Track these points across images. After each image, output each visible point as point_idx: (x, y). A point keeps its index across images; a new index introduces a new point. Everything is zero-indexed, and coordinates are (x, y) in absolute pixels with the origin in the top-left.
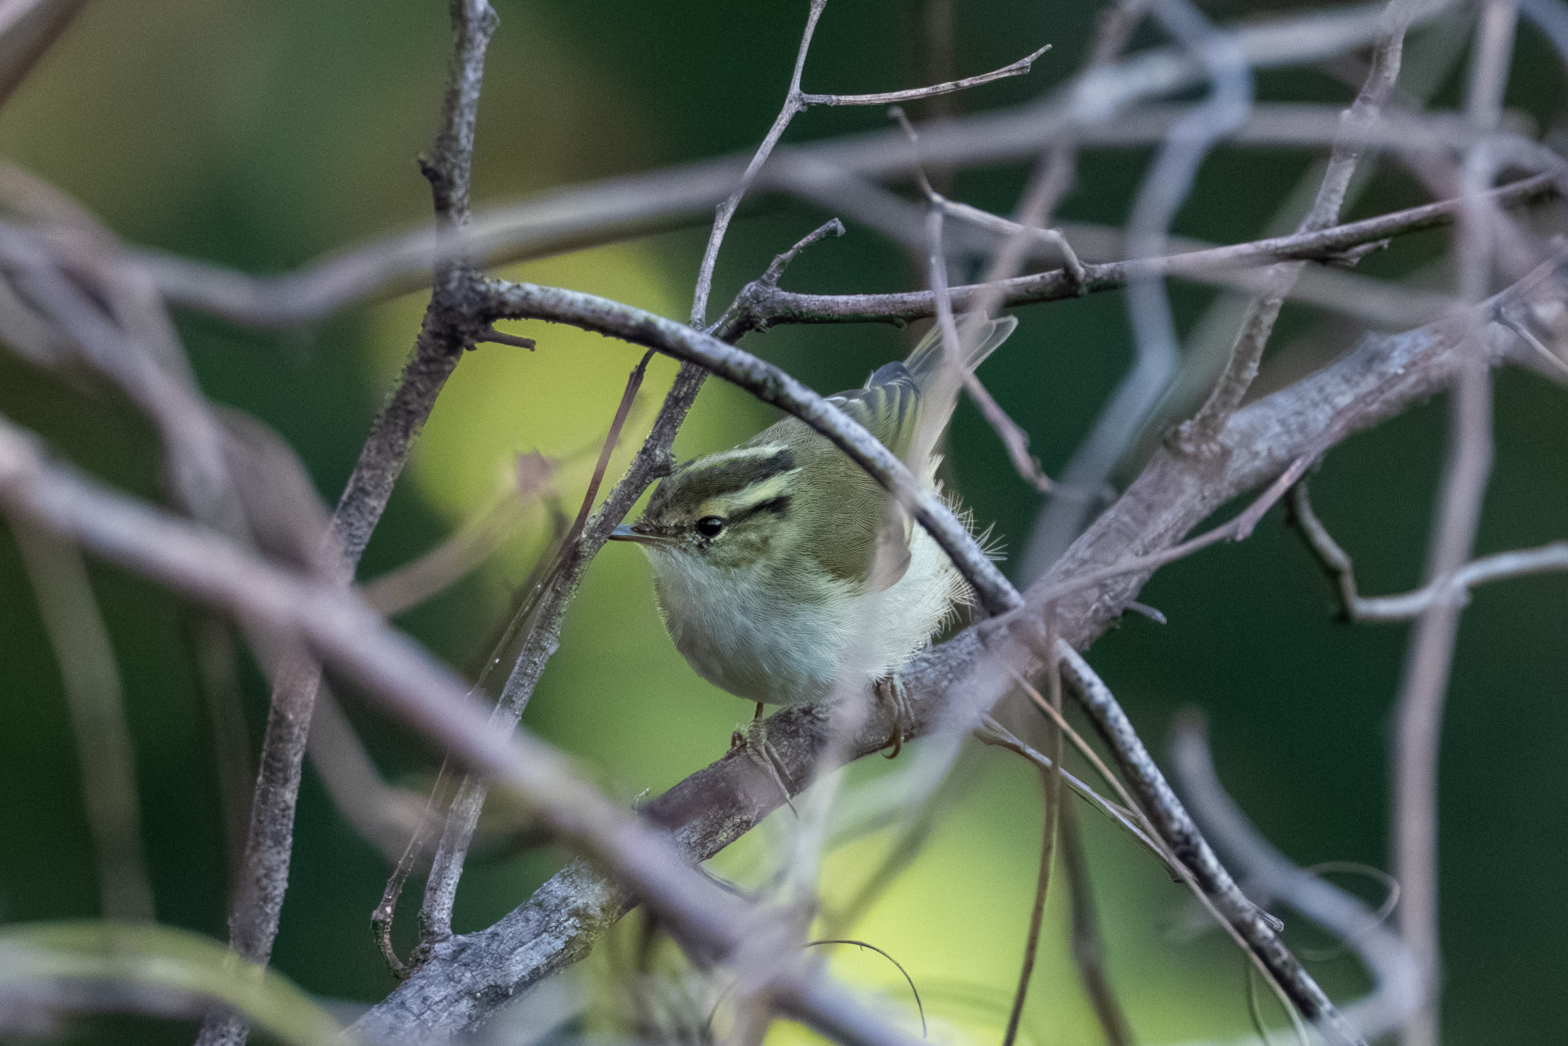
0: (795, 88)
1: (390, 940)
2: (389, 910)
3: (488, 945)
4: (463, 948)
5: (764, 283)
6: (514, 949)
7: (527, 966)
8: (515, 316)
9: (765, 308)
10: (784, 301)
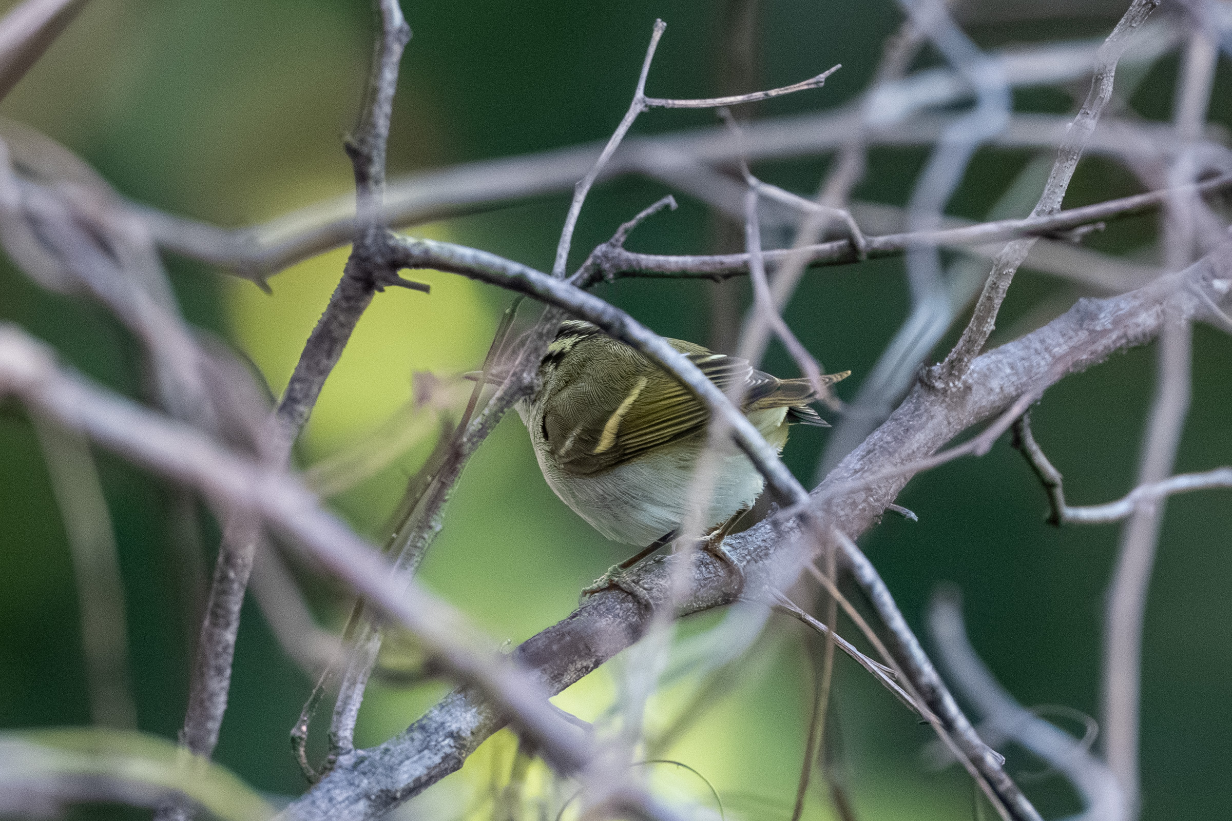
0: (640, 93)
1: (305, 751)
2: (304, 728)
3: (381, 758)
4: (361, 760)
5: (614, 246)
6: (401, 762)
7: (411, 775)
8: (417, 266)
9: (613, 266)
10: (628, 260)
